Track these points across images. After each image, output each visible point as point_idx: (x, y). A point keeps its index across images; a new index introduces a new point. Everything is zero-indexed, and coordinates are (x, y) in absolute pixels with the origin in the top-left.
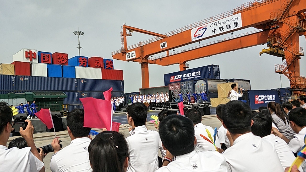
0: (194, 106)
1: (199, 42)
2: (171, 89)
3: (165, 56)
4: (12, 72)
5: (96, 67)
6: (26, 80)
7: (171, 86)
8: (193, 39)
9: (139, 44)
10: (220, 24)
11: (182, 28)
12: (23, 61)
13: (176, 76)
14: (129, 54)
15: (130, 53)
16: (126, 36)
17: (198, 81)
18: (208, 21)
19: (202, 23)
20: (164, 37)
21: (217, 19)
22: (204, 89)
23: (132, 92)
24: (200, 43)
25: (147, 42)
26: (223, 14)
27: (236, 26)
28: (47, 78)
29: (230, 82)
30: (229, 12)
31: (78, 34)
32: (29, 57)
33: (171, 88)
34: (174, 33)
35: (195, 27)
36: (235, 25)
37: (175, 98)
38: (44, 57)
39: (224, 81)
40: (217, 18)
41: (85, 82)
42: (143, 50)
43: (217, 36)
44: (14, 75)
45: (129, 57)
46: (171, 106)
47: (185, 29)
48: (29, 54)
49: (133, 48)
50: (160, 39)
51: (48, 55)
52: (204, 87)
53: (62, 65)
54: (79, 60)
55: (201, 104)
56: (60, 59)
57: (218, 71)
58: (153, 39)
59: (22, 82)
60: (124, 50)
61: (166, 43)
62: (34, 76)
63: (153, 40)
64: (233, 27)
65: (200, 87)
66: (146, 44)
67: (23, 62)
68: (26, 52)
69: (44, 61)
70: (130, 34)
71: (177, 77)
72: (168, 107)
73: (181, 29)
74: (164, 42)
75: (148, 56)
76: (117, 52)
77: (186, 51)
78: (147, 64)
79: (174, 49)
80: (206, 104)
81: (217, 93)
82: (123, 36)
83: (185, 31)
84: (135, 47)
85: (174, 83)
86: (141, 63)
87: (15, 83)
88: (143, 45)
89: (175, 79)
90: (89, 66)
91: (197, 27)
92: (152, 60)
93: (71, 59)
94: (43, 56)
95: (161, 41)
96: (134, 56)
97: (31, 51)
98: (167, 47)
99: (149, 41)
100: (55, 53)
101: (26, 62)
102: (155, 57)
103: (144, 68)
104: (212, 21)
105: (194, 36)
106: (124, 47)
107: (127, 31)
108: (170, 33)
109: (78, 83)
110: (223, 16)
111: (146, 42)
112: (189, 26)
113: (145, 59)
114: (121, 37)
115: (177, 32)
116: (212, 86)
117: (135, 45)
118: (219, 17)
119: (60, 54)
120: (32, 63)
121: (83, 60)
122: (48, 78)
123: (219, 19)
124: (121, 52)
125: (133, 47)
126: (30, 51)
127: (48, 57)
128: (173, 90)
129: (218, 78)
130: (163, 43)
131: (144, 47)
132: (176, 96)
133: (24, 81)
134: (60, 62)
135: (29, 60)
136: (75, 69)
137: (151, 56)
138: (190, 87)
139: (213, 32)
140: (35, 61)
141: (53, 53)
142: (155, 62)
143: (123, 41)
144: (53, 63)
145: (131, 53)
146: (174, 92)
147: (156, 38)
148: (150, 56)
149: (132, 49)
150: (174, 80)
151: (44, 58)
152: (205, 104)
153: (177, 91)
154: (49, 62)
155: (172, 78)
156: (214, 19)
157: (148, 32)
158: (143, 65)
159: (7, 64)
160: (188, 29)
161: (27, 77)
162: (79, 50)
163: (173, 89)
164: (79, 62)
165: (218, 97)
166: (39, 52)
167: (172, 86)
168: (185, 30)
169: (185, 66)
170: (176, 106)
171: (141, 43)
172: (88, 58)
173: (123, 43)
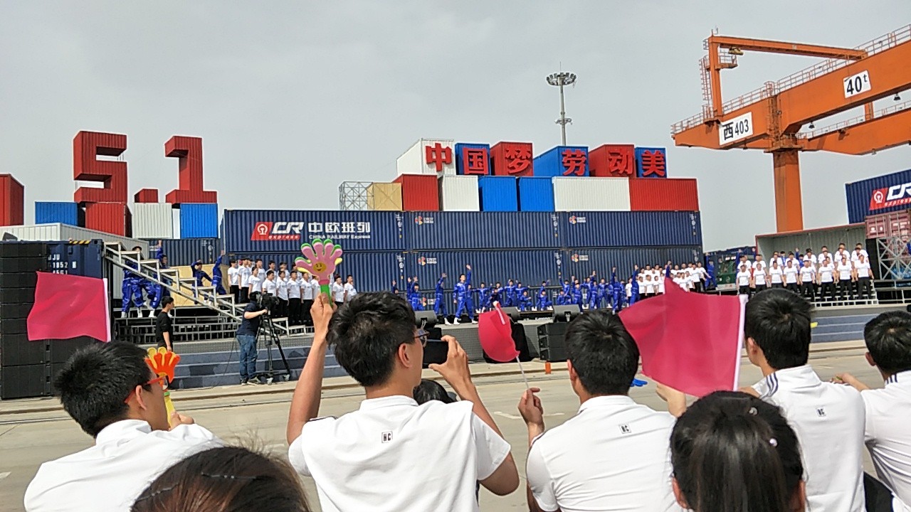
2: (875, 234)
3: (860, 119)
4: (396, 203)
5: (613, 176)
6: (428, 222)
7: (876, 225)
9: (765, 89)
12: (421, 173)
13: (891, 189)
14: (731, 126)
15: (732, 123)
16: (718, 70)
20: (857, 58)
23: (730, 248)
25: (793, 81)
28: (478, 214)
31: (559, 82)
32: (435, 162)
33: (873, 230)
34: (898, 37)
37: (892, 265)
38: (471, 157)
41: (581, 221)
42: (779, 110)
44: (401, 210)
45: (730, 135)
46: (875, 295)
48: (434, 154)
49: (742, 106)
50: (844, 65)
51: (482, 152)
53: (517, 178)
54: (564, 159)
58: (815, 70)
59: (420, 227)
60: (712, 113)
61: (865, 76)
62: (448, 212)
63: (817, 71)
66: (789, 87)
67: (421, 176)
68: (427, 147)
69: (470, 170)
70: (731, 62)
71: (897, 192)
72: (863, 298)
74: (858, 75)
75: (796, 127)
76: (689, 121)
78: (793, 152)
79: (897, 93)
82: (708, 69)
84: (751, 100)
85: (886, 214)
86: (772, 152)
87: (405, 230)
88: (780, 93)
89: (890, 197)
90: (592, 174)
92: (808, 137)
93: (541, 156)
94: (469, 156)
95: (848, 71)
96: (746, 131)
97: (438, 145)
98: (869, 88)
99: (801, 78)
100: (499, 143)
101: (428, 174)
102: (823, 126)
103: (782, 167)
106: (711, 106)
107: (723, 53)
108: (881, 39)
109: (562, 228)
111: (791, 80)
113: (787, 137)
114: (702, 74)
115: (908, 33)
117: (750, 95)
119: (511, 145)
120: (442, 177)
121: (575, 156)
122: (482, 214)
124: (702, 122)
126: (436, 144)
127: (481, 157)
128: (884, 236)
130: (853, 78)
131: (783, 98)
132: (897, 258)
133: (424, 226)
134: (513, 168)
135: (435, 169)
136: (552, 185)
137: (809, 124)
140: (449, 171)
141: (494, 145)
142: (819, 143)
143: (708, 87)
144: (493, 173)
145: (736, 121)
146: (886, 245)
147: (825, 63)
148: (803, 126)
149: (738, 108)
150: (886, 201)
151: (471, 160)
153: (899, 242)
154: (483, 170)
155: (879, 197)
157: (795, 48)
158: (778, 159)
159: (384, 183)
161: (431, 214)
162: (564, 128)
163: (883, 233)
164: (563, 163)
166: (458, 145)
167: (878, 222)
170: (894, 292)
171: (769, 85)
172: (589, 150)
173: (709, 93)
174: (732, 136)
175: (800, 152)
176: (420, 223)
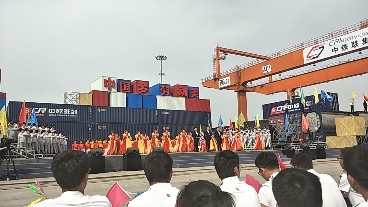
0: (303, 146)
1: (313, 65)
2: (272, 123)
3: (267, 81)
4: (89, 102)
5: (180, 97)
6: (103, 111)
7: (272, 120)
8: (306, 61)
9: (235, 68)
10: (343, 42)
11: (291, 48)
12: (101, 90)
13: (278, 108)
15: (223, 80)
16: (219, 60)
17: (309, 114)
18: (327, 37)
19: (318, 40)
20: (267, 59)
21: (339, 35)
22: (317, 125)
24: (315, 66)
25: (245, 66)
26: (346, 29)
27: (366, 43)
28: (125, 108)
29: (353, 115)
30: (356, 25)
31: (160, 59)
32: (108, 86)
34: (281, 53)
35: (308, 46)
36: (364, 42)
37: (278, 135)
38: (124, 85)
39: (344, 114)
40: (339, 33)
41: (167, 114)
42: (240, 76)
43: (338, 56)
44: (91, 105)
47: (295, 48)
48: (107, 83)
49: (227, 74)
50: (263, 62)
51: (128, 83)
52: (317, 122)
53: (142, 95)
54: (161, 89)
55: (312, 144)
56: (141, 87)
57: (336, 101)
58: (253, 62)
59: (100, 113)
60: (216, 76)
61: (269, 66)
62: (112, 107)
63: (253, 63)
64: (361, 45)
65: (312, 121)
66: (244, 68)
67: (101, 91)
68: (105, 80)
69: (123, 90)
70: (224, 57)
71: (280, 109)
73: (289, 49)
74: (267, 66)
75: (246, 83)
76: (208, 78)
77: (295, 75)
78: (245, 92)
79: (280, 73)
80: (320, 144)
81: (336, 130)
82: (215, 59)
83: (294, 52)
84: (230, 72)
85: (276, 116)
86: (237, 91)
87: (93, 114)
88: (240, 70)
89: (277, 110)
90: (172, 95)
91: (312, 46)
92: (250, 87)
93: (152, 87)
94: (122, 85)
95: (264, 64)
96: (228, 83)
98: (271, 71)
99: (248, 65)
100: (136, 80)
101: (104, 91)
102: (255, 83)
103: (241, 97)
104: (331, 38)
105: (307, 57)
106: (216, 73)
107: (221, 54)
108: (275, 54)
109: (159, 115)
110: (346, 31)
112: (301, 45)
113: (243, 86)
114: (213, 61)
115: (284, 52)
116: (327, 120)
117: (230, 70)
118: (341, 33)
119: (140, 82)
120: (110, 93)
121: (165, 88)
122: (127, 108)
123: (341, 35)
124: (213, 79)
125: (228, 72)
126: (109, 79)
127: (128, 85)
128: (275, 124)
129: (336, 110)
131: (241, 72)
132: (279, 133)
133: (101, 112)
134: (141, 91)
135: (108, 89)
136: (156, 98)
137: (250, 82)
138: (298, 121)
139: (333, 51)
140: (114, 90)
141: (133, 81)
142: (253, 89)
143: (215, 66)
144: (133, 92)
145: (225, 79)
146: (276, 128)
147: (256, 60)
148: (248, 83)
149: (226, 74)
150: (276, 112)
152: (318, 144)
153: (280, 127)
154: (128, 91)
155: (274, 110)
156: (333, 35)
157: (246, 54)
158: (239, 94)
159: (84, 93)
160: (298, 49)
161: (105, 107)
162: (162, 76)
165: (336, 135)
166: (118, 80)
167: (273, 119)
168: (295, 50)
169: (294, 94)
170: (278, 145)
171: (237, 67)
172: (171, 86)
173: (216, 68)
174: (223, 85)
175: (247, 92)
176: (100, 111)
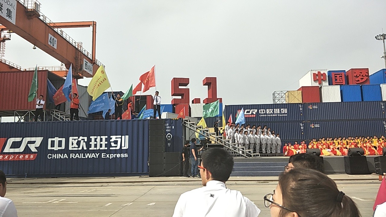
4: (299, 100)
6: (315, 108)
12: (311, 86)
28: (341, 103)
31: (382, 38)
32: (318, 80)
38: (336, 77)
44: (301, 102)
48: (317, 76)
53: (361, 85)
56: (358, 77)
59: (311, 110)
62: (325, 103)
68: (314, 74)
69: (336, 83)
87: (304, 112)
93: (373, 74)
101: (314, 85)
119: (357, 70)
120: (321, 87)
122: (343, 103)
126: (318, 72)
127: (341, 76)
133: (313, 110)
134: (359, 81)
135: (318, 83)
136: (381, 87)
140: (325, 84)
141: (348, 70)
144: (348, 84)
154: (342, 83)
159: (293, 91)
161: (314, 104)
166: (330, 72)
176: (311, 108)
